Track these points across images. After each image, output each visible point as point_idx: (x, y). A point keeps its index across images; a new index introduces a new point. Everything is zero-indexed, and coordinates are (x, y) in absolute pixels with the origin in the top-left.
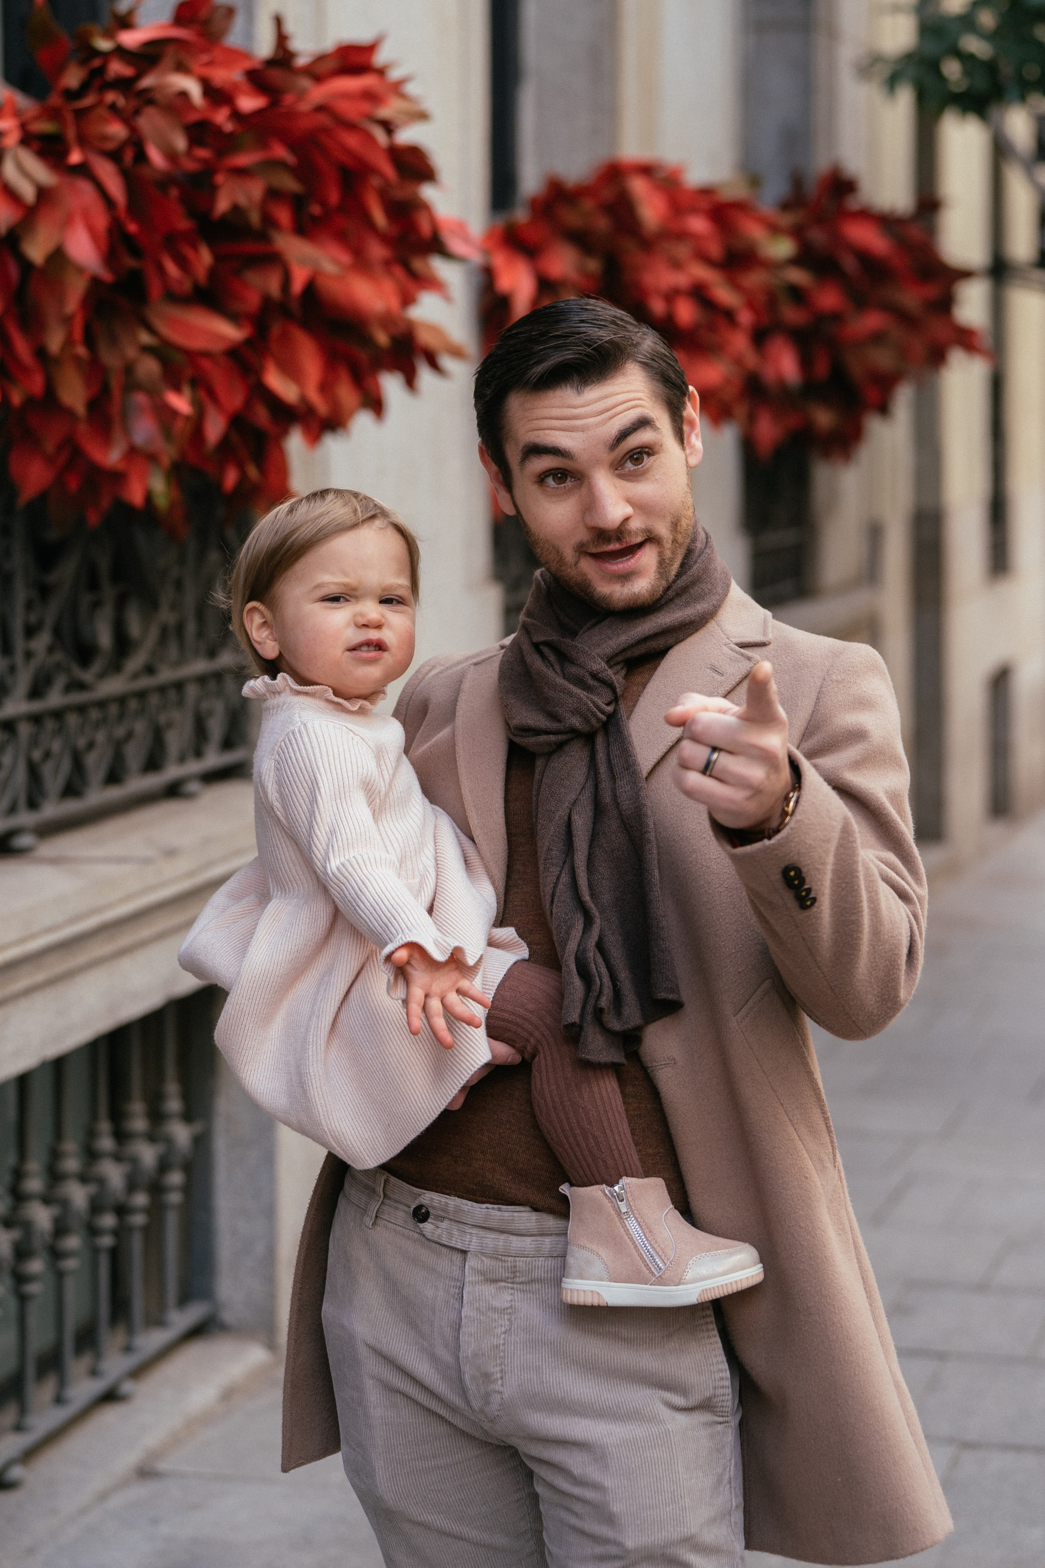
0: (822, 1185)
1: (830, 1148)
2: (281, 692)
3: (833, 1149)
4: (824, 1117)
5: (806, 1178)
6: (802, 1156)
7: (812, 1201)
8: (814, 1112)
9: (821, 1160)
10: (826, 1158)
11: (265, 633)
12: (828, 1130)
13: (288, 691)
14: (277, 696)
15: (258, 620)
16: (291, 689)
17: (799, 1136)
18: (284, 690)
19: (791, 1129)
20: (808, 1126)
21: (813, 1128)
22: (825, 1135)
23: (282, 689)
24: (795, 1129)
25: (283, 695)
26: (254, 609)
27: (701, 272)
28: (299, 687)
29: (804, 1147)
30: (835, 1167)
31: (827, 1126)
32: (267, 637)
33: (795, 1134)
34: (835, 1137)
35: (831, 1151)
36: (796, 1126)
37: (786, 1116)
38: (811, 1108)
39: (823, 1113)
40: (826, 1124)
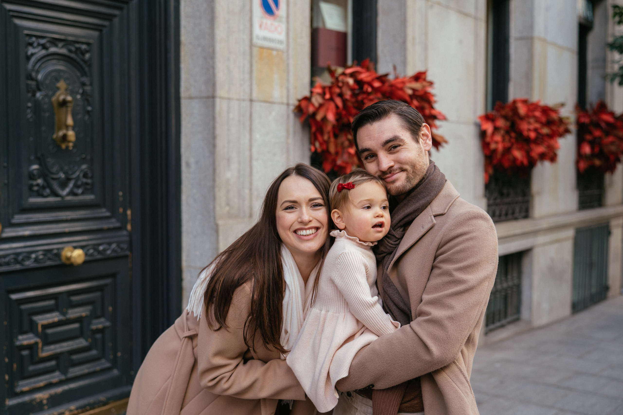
0: (468, 401)
1: (469, 387)
2: (342, 237)
3: (470, 388)
4: (464, 377)
5: (462, 400)
6: (459, 393)
7: (465, 408)
8: (460, 376)
9: (466, 393)
10: (468, 391)
11: (339, 220)
12: (467, 381)
13: (344, 237)
14: (340, 237)
15: (336, 215)
16: (345, 236)
17: (457, 386)
18: (343, 236)
19: (454, 384)
20: (459, 381)
21: (461, 382)
22: (466, 383)
23: (342, 236)
24: (455, 383)
25: (342, 238)
26: (335, 212)
27: (537, 125)
28: (348, 236)
29: (460, 389)
30: (471, 393)
31: (466, 380)
32: (340, 221)
33: (455, 385)
34: (470, 383)
35: (469, 388)
36: (455, 382)
37: (451, 380)
38: (459, 375)
39: (464, 376)
40: (466, 379)
